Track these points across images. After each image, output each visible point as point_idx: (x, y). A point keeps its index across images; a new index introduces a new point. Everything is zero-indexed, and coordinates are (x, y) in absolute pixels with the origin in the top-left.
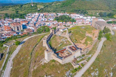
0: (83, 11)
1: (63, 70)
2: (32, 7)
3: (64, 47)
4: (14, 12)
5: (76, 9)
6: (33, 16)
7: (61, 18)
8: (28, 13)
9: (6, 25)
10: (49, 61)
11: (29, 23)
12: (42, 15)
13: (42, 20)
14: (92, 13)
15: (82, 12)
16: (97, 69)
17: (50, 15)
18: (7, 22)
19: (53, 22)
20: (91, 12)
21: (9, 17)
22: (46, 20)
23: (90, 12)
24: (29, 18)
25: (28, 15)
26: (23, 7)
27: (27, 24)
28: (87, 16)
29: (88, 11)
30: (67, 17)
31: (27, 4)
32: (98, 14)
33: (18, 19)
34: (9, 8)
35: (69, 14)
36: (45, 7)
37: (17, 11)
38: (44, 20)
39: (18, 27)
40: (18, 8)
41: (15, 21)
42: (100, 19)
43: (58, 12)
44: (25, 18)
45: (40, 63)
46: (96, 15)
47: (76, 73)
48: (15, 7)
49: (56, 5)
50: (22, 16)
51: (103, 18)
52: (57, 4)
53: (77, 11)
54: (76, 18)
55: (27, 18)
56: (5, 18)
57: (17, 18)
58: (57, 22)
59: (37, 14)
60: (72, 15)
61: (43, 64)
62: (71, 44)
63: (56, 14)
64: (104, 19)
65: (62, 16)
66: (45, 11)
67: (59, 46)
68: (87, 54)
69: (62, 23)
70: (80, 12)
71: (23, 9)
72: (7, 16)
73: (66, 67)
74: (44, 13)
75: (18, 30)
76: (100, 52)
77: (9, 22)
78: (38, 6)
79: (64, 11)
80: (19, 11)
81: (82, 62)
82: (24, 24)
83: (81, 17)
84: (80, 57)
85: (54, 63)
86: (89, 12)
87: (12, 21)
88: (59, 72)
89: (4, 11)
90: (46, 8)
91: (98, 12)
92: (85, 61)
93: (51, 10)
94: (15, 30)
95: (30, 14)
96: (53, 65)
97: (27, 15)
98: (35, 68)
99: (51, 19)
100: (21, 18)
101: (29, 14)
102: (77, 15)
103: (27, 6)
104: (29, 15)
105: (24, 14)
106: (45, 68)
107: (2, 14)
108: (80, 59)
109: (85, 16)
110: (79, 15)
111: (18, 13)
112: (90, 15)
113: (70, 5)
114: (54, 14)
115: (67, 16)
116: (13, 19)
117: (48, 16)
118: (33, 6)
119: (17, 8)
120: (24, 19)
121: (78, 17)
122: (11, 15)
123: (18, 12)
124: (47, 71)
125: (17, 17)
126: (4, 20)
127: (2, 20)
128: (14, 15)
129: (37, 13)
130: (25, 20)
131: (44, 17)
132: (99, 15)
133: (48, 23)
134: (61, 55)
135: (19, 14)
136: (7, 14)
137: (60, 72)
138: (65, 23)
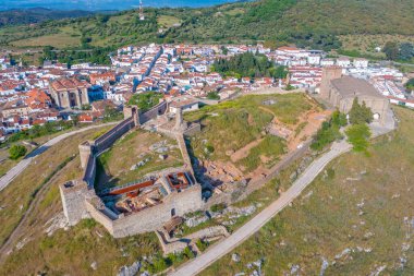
0: (322, 37)
1: (111, 260)
2: (139, 22)
3: (148, 175)
4: (78, 42)
5: (299, 30)
6: (139, 56)
7: (236, 63)
8: (122, 46)
9: (40, 84)
10: (74, 223)
11: (118, 80)
12: (169, 50)
13: (168, 71)
14: (356, 45)
15: (320, 42)
16: (258, 264)
17: (198, 52)
18: (47, 76)
19: (203, 79)
20: (355, 42)
21: (56, 58)
22: (182, 71)
23: (348, 42)
24: (122, 64)
25: (122, 53)
26: (109, 23)
27: (112, 83)
28: (334, 58)
29: (341, 38)
30: (260, 59)
31: (126, 12)
32: (379, 49)
33: (85, 66)
34: (61, 29)
35: (269, 50)
36: (187, 24)
37: (87, 36)
38: (172, 70)
39: (71, 95)
40: (93, 26)
41: (72, 73)
42: (385, 69)
43: (230, 43)
44: (110, 63)
45: (42, 230)
46: (373, 55)
47: (164, 272)
48: (83, 23)
49: (228, 17)
50: (101, 56)
51: (396, 66)
52: (232, 13)
53: (300, 37)
54: (294, 63)
55: (115, 63)
56: (43, 60)
57: (81, 62)
58: (220, 79)
59: (152, 48)
60: (279, 52)
61: (50, 234)
62: (182, 164)
63: (223, 48)
64: (402, 70)
65: (241, 56)
66: (184, 39)
67: (133, 168)
68: (234, 205)
69: (239, 80)
70: (310, 41)
71: (108, 32)
72: (51, 55)
73: (125, 251)
74: (178, 47)
75: (73, 103)
76: (299, 198)
77: (52, 76)
78: (162, 20)
79: (253, 38)
80: (94, 37)
81: (207, 232)
82: (100, 82)
83: (314, 60)
84: (199, 212)
85: (87, 230)
86: (347, 40)
87: (61, 73)
88: (93, 265)
89: (45, 37)
90: (187, 28)
91: (381, 40)
92: (219, 228)
93: (204, 36)
94: (63, 106)
95: (129, 49)
96: (83, 239)
97: (119, 51)
98: (20, 246)
99: (197, 68)
100: (98, 62)
101: (125, 50)
102: (298, 54)
103: (122, 20)
104: (126, 53)
105: (108, 49)
106: (51, 246)
107: (35, 47)
108: (200, 221)
109: (328, 56)
110: (306, 55)
111: (91, 44)
112: (347, 54)
113: (279, 18)
114: (215, 48)
115: (262, 55)
116: (69, 67)
117: (192, 57)
118: (142, 19)
119: (87, 28)
120: (105, 65)
121: (302, 58)
122: (64, 52)
123: (89, 40)
124: (54, 261)
125: (83, 57)
126: (40, 68)
127: (31, 69)
128: (74, 53)
129: (153, 45)
130: (107, 68)
131: (174, 60)
132: (384, 55)
133: (187, 82)
134: (129, 202)
135: (93, 47)
136: (52, 48)
137: (97, 265)
138: (248, 82)
